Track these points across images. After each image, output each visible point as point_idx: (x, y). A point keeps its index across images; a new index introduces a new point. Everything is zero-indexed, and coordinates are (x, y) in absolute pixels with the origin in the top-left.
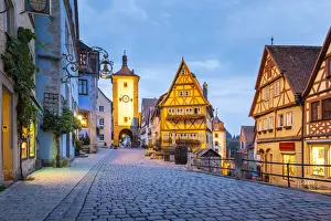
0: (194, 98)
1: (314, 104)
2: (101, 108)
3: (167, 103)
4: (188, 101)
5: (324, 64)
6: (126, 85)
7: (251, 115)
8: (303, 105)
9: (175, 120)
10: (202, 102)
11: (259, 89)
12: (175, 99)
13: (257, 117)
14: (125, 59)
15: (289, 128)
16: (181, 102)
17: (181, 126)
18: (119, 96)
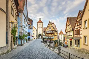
0: (52, 29)
1: (75, 31)
2: (34, 31)
3: (46, 30)
4: (51, 30)
5: (77, 23)
6: (40, 24)
7: (65, 32)
8: (73, 31)
9: (48, 34)
10: (53, 30)
11: (66, 26)
12: (48, 29)
13: (66, 33)
14: (40, 18)
15: (71, 36)
16: (49, 30)
17: (49, 35)
18: (39, 27)
